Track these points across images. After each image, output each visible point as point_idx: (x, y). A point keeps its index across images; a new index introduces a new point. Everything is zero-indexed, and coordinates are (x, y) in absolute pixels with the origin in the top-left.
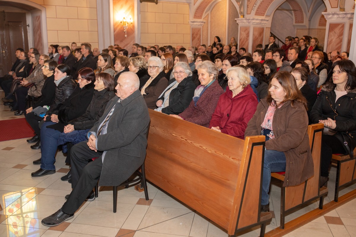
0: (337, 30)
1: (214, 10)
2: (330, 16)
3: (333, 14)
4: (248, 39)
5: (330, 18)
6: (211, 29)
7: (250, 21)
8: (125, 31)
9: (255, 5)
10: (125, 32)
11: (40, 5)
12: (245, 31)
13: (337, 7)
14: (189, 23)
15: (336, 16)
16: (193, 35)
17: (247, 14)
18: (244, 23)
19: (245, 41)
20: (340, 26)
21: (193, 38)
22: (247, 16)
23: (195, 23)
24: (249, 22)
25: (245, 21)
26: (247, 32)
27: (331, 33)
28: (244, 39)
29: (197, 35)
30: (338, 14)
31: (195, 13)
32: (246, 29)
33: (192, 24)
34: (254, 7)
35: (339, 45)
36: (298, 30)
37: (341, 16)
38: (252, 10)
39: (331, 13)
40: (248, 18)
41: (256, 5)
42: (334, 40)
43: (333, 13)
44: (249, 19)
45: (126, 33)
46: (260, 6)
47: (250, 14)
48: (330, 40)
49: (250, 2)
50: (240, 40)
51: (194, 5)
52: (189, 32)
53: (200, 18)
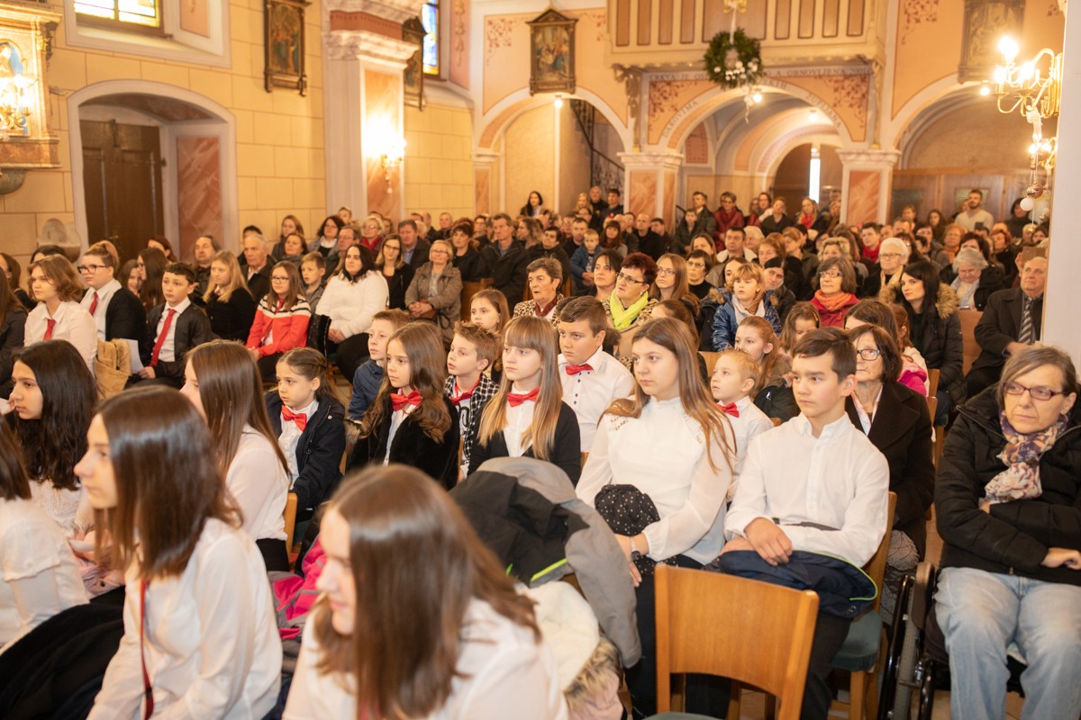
0: (867, 184)
1: (514, 127)
2: (852, 157)
3: (859, 154)
4: (653, 200)
5: (851, 161)
6: (506, 173)
7: (659, 159)
8: (387, 178)
9: (669, 126)
10: (387, 181)
11: (226, 108)
12: (644, 181)
13: (862, 139)
14: (471, 157)
15: (863, 158)
16: (477, 186)
17: (649, 144)
18: (641, 162)
19: (645, 202)
20: (872, 176)
21: (478, 195)
22: (647, 148)
23: (482, 159)
24: (656, 163)
25: (645, 159)
26: (649, 183)
27: (855, 190)
28: (642, 199)
29: (483, 187)
30: (868, 154)
31: (484, 135)
32: (649, 179)
33: (477, 159)
34: (666, 130)
35: (872, 211)
36: (691, 179)
37: (874, 158)
38: (663, 137)
39: (854, 151)
40: (655, 154)
41: (672, 125)
42: (860, 203)
43: (860, 151)
44: (657, 156)
45: (390, 183)
46: (678, 128)
47: (657, 143)
48: (852, 202)
49: (658, 119)
50: (631, 201)
51: (484, 114)
52: (470, 179)
53: (489, 147)
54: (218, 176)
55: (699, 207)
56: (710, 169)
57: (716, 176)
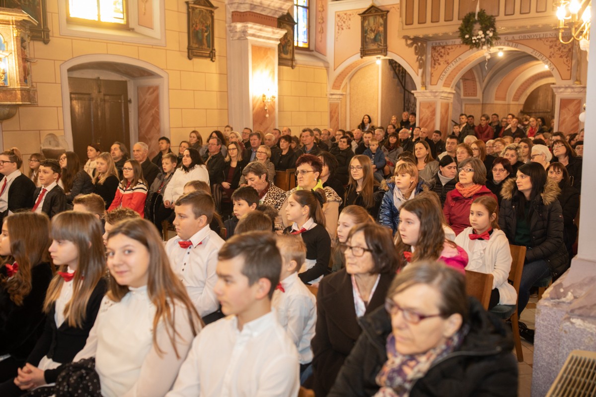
0: (572, 107)
1: (355, 77)
2: (562, 90)
3: (566, 88)
4: (434, 119)
5: (561, 92)
6: (350, 104)
7: (437, 94)
8: (266, 108)
9: (443, 74)
10: (266, 110)
11: (162, 69)
12: (428, 108)
13: (569, 78)
14: (327, 95)
15: (569, 90)
16: (331, 113)
17: (431, 85)
18: (426, 96)
19: (429, 121)
20: (576, 102)
21: (331, 118)
22: (430, 87)
23: (334, 97)
24: (435, 96)
25: (429, 94)
26: (431, 109)
27: (564, 111)
28: (427, 118)
29: (335, 113)
30: (573, 88)
31: (335, 82)
32: (431, 106)
33: (330, 97)
34: (442, 76)
35: (576, 124)
36: (467, 106)
37: (576, 90)
38: (440, 80)
39: (563, 86)
40: (434, 91)
41: (445, 73)
42: (568, 119)
43: (567, 86)
44: (436, 92)
45: (267, 111)
46: (450, 74)
47: (436, 85)
48: (562, 119)
49: (437, 69)
50: (420, 120)
51: (335, 70)
52: (326, 108)
53: (339, 89)
54: (158, 108)
55: (464, 124)
56: (478, 100)
57: (483, 104)
